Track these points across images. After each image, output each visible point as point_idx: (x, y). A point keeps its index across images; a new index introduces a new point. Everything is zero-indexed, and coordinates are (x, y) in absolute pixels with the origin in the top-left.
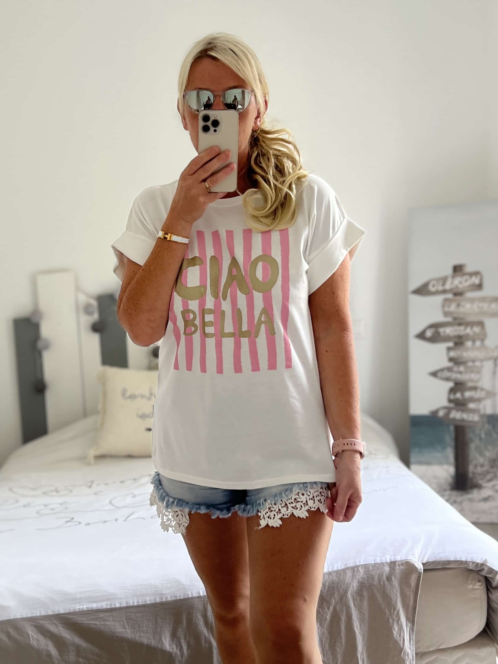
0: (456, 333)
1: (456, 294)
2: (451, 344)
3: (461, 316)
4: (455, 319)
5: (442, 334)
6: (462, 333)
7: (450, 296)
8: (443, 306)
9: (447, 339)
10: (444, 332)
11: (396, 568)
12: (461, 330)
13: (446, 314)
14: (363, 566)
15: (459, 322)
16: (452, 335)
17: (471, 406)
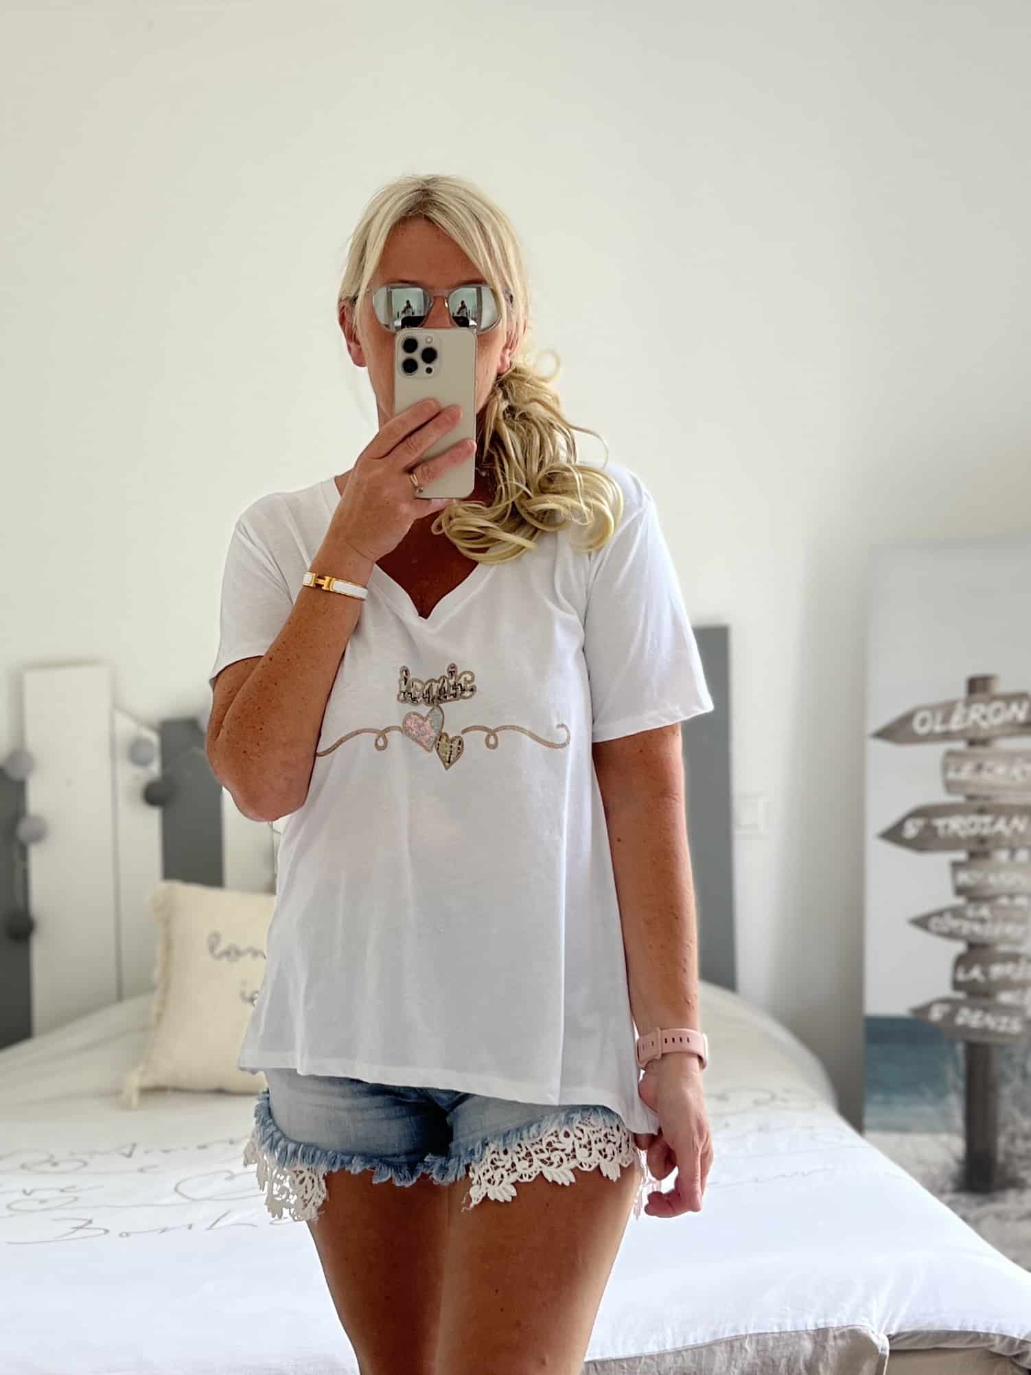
0: (974, 832)
1: (972, 743)
2: (961, 856)
3: (985, 792)
4: (971, 798)
5: (941, 832)
6: (985, 832)
7: (960, 746)
8: (945, 768)
9: (952, 843)
10: (946, 827)
11: (827, 1346)
12: (982, 825)
13: (950, 786)
14: (754, 1338)
15: (979, 804)
16: (962, 834)
17: (1005, 997)
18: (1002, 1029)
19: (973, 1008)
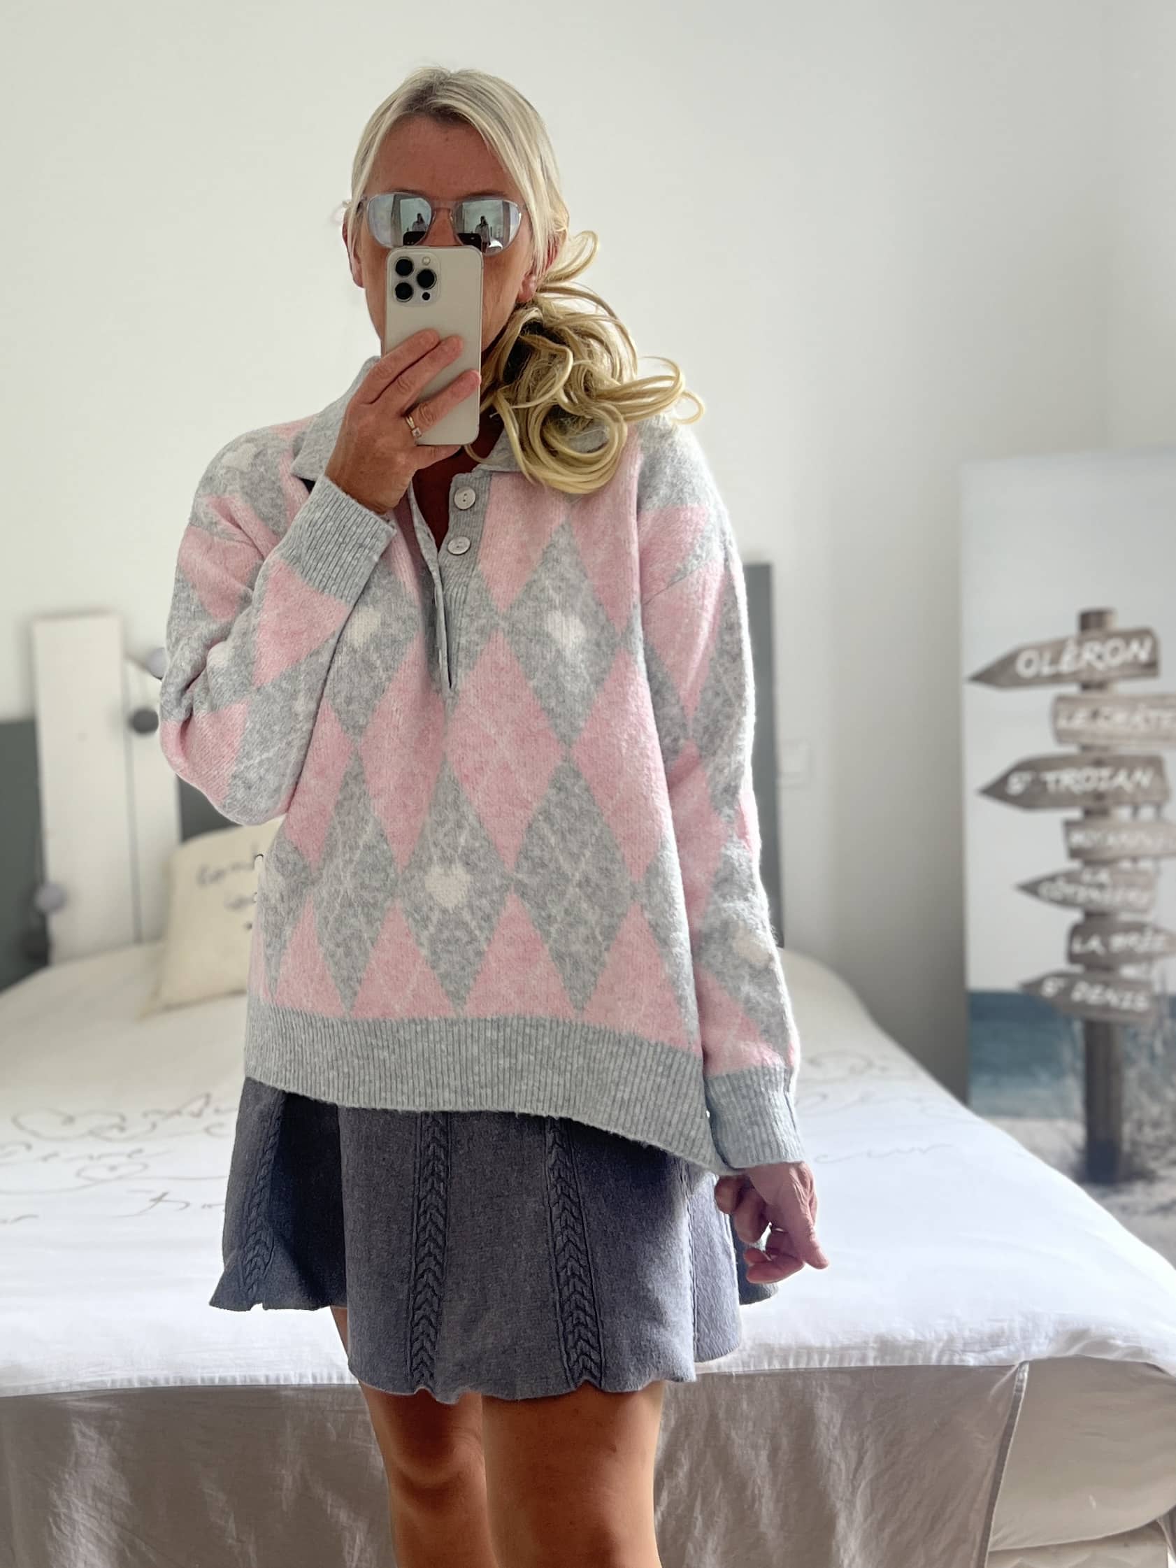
0: (1090, 786)
1: (1087, 686)
2: (1075, 814)
3: (1101, 742)
4: (1085, 749)
5: (1051, 787)
6: (1103, 786)
7: (1071, 690)
8: (1055, 716)
9: (1063, 800)
10: (1058, 782)
12: (1099, 779)
13: (1060, 736)
16: (1077, 789)
17: (1129, 972)
18: (1126, 1005)
19: (1092, 983)
